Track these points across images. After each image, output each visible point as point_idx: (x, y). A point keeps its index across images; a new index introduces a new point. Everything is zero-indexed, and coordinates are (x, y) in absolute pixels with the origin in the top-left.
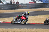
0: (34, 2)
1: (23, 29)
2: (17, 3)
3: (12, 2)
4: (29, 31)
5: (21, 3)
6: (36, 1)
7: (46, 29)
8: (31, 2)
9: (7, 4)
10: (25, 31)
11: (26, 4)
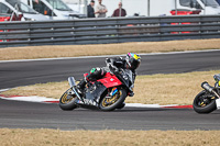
0: (194, 9)
2: (116, 13)
3: (96, 8)
4: (173, 143)
5: (136, 15)
6: (202, 5)
8: (180, 11)
9: (71, 18)
10: (154, 141)
11: (159, 18)
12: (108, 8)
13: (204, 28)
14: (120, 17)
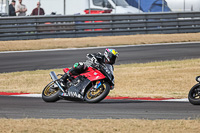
0: (106, 9)
1: (60, 121)
2: (35, 12)
5: (54, 14)
7: (154, 123)
8: (93, 11)
11: (74, 17)
12: (27, 7)
13: (115, 26)
14: (39, 16)
